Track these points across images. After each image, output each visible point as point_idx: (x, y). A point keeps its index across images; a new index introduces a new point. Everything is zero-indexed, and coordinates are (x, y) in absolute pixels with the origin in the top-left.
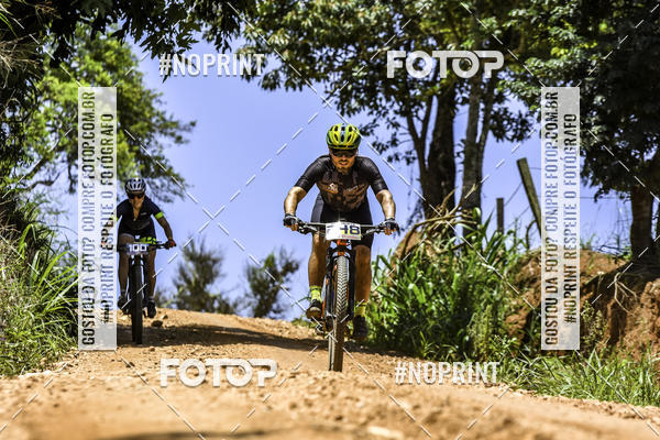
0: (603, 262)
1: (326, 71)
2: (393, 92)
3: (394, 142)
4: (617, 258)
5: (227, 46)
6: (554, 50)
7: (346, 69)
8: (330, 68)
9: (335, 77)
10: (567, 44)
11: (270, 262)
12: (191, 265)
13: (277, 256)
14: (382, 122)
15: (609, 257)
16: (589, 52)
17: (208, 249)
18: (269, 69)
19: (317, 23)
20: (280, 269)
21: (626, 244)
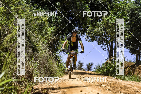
0: (132, 63)
1: (96, 39)
2: (105, 42)
3: (105, 48)
4: (134, 63)
5: (83, 36)
6: (126, 36)
7: (99, 39)
8: (97, 39)
9: (97, 40)
10: (127, 35)
11: (89, 64)
12: (79, 64)
13: (90, 63)
14: (104, 46)
15: (133, 63)
16: (130, 36)
17: (81, 62)
18: (89, 39)
19: (95, 33)
20: (91, 65)
21: (135, 61)
